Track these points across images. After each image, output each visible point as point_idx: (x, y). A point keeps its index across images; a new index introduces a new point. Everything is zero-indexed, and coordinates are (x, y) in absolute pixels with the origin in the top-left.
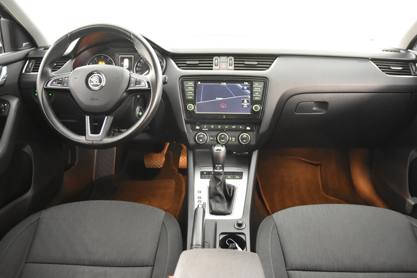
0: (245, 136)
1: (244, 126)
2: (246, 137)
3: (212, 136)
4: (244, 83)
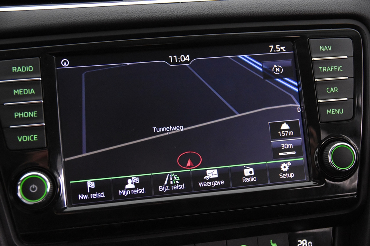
4: (271, 47)
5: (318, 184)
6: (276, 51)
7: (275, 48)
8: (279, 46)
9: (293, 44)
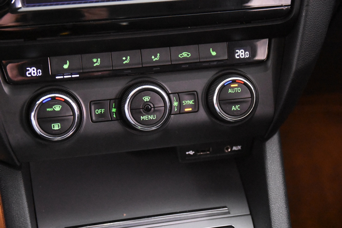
0: (235, 89)
1: (224, 46)
2: (239, 90)
3: (99, 104)
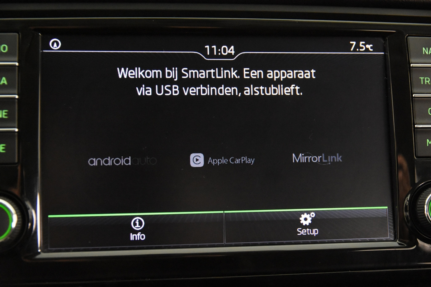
4: (353, 44)
5: (406, 245)
6: (359, 50)
7: (357, 46)
8: (364, 43)
9: (384, 42)
